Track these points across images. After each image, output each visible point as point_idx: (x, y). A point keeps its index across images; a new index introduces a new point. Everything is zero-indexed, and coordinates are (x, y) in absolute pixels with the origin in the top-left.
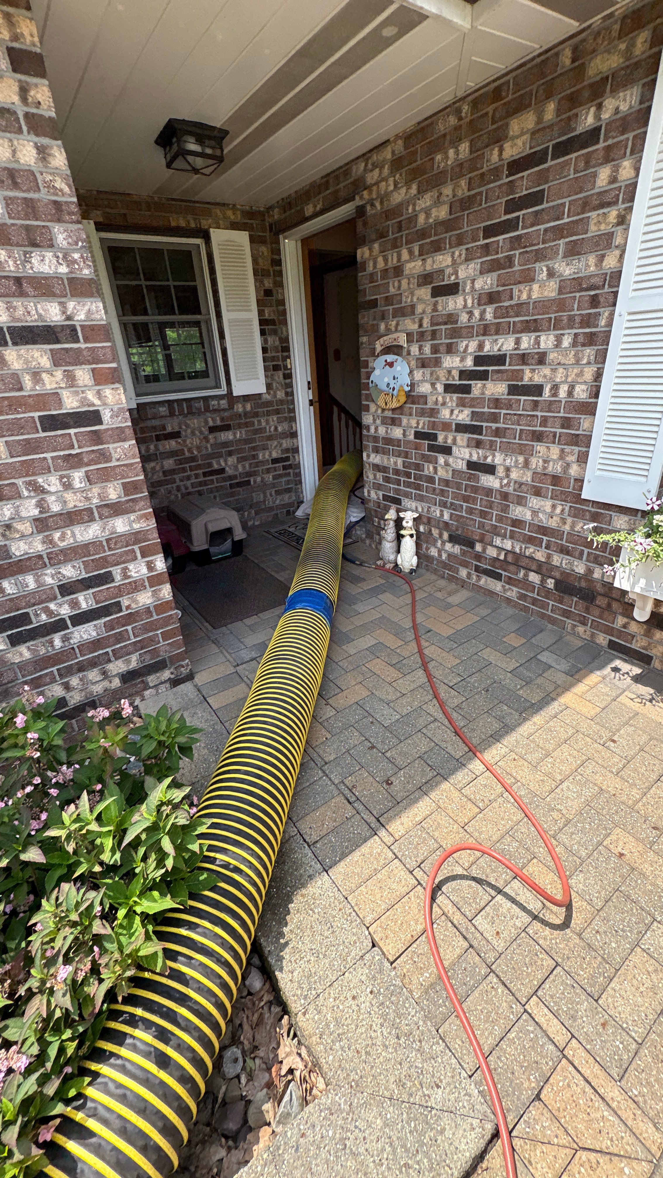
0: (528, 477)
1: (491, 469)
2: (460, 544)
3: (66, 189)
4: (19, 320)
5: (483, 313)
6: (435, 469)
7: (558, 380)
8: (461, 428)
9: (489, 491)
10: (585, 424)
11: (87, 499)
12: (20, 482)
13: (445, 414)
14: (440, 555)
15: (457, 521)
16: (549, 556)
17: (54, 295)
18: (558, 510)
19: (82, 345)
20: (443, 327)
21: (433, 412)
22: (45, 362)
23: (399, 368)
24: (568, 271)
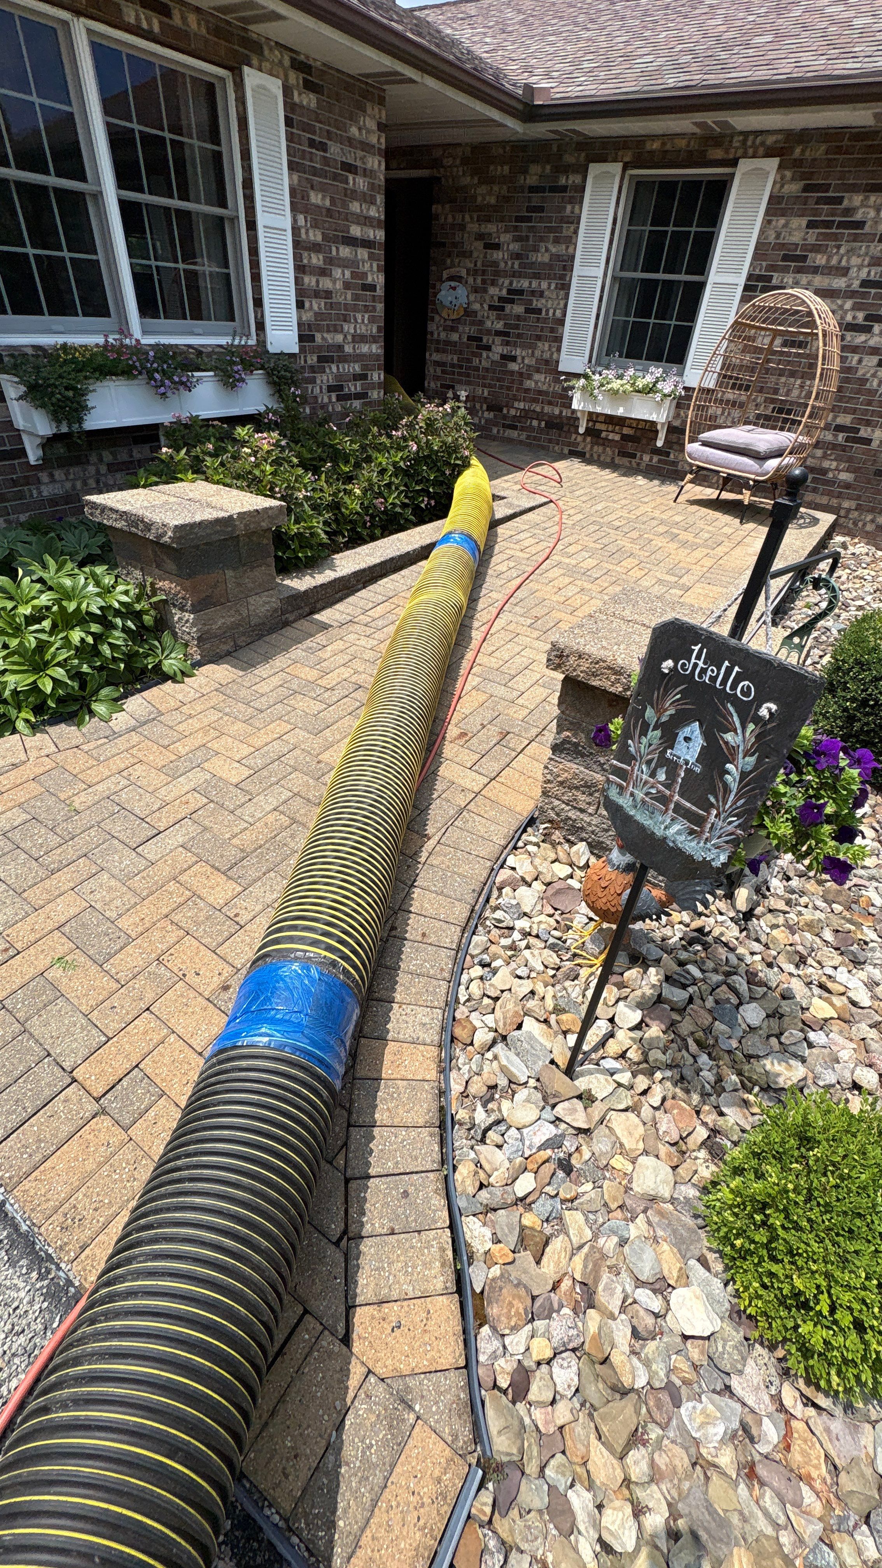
0: (533, 362)
1: (513, 359)
2: (493, 411)
3: (382, 179)
4: (363, 236)
5: (513, 264)
6: (480, 361)
7: (548, 306)
8: (498, 333)
9: (512, 373)
10: (560, 331)
11: (367, 330)
12: (352, 314)
13: (488, 324)
14: (480, 421)
15: (493, 396)
16: (543, 408)
17: (373, 226)
18: (547, 379)
19: (376, 253)
20: (489, 268)
21: (481, 323)
23: (459, 291)
24: (554, 250)
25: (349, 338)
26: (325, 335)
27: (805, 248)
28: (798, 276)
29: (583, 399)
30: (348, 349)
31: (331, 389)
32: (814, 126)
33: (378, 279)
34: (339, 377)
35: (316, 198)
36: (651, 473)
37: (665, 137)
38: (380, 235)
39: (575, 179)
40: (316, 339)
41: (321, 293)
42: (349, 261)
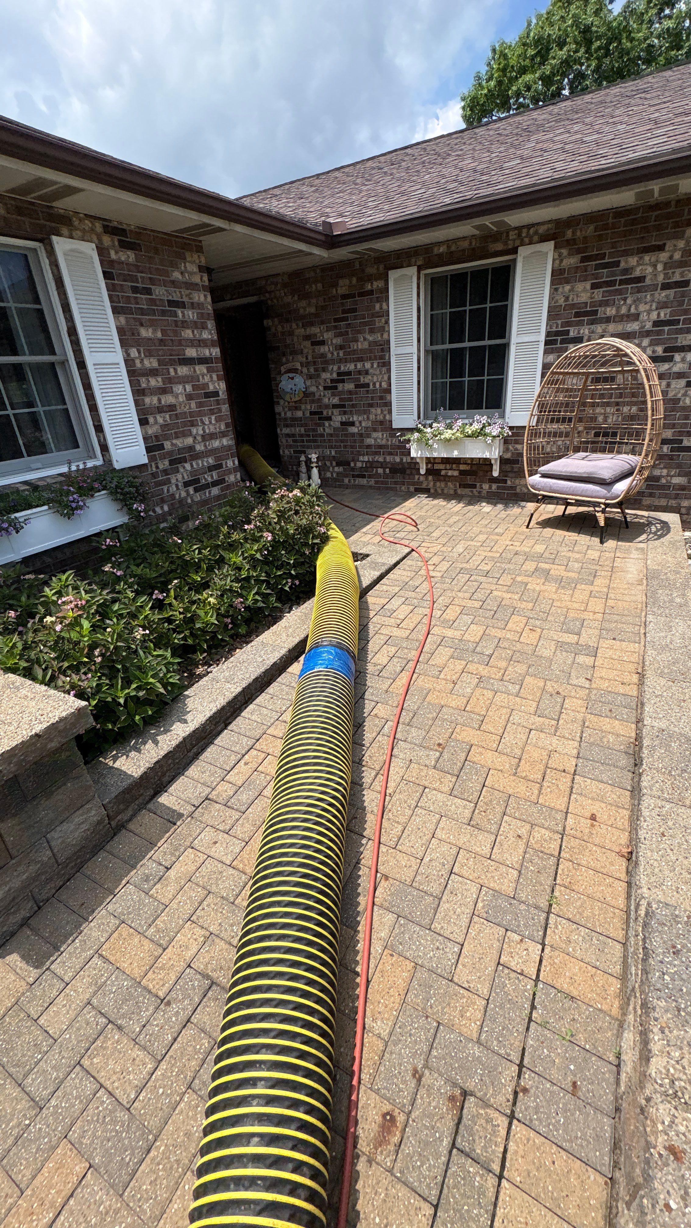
0: (370, 424)
1: (352, 424)
2: (342, 466)
4: (199, 355)
5: (338, 354)
6: (324, 429)
7: (375, 381)
8: (335, 406)
9: (353, 435)
10: (388, 398)
11: (216, 428)
12: (198, 419)
13: (326, 400)
14: (332, 475)
15: (339, 454)
16: (385, 458)
17: (207, 346)
18: (385, 436)
19: (214, 366)
20: (319, 360)
21: (319, 400)
22: (205, 371)
23: (297, 380)
24: (371, 339)
25: (199, 438)
26: (174, 441)
27: (593, 304)
28: (593, 327)
29: (419, 448)
30: (199, 448)
31: (186, 484)
32: (581, 213)
33: (221, 387)
34: (193, 472)
35: (145, 333)
36: (493, 498)
37: (448, 242)
38: (216, 352)
39: (378, 284)
40: (165, 446)
41: (165, 408)
42: (188, 377)
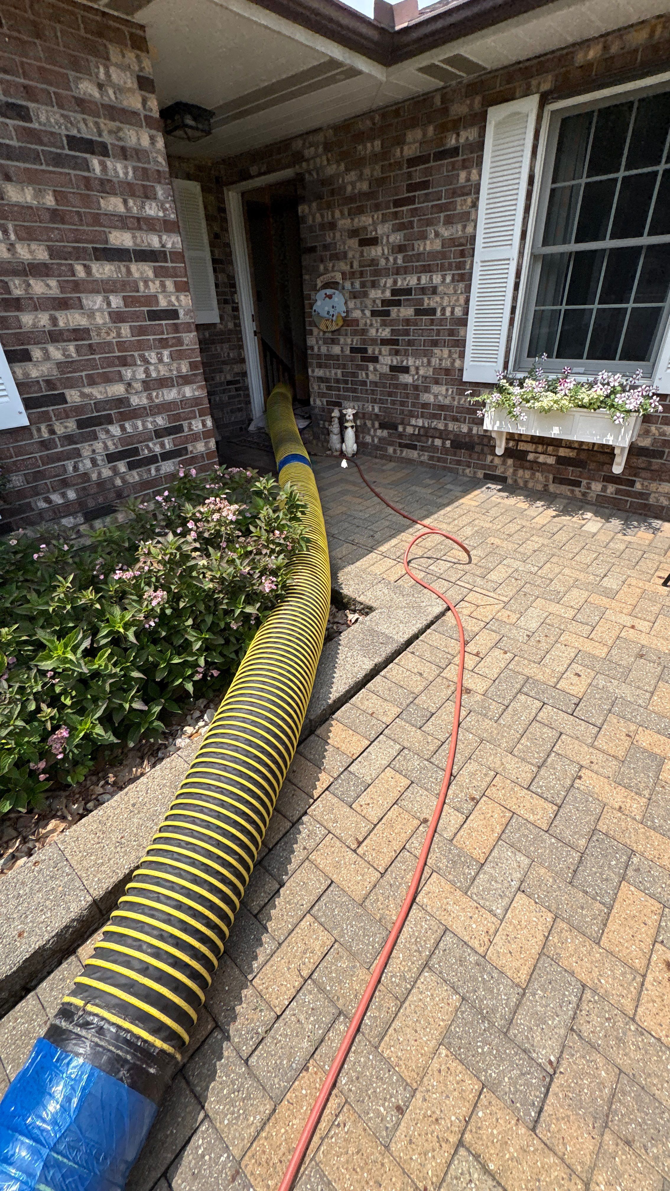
0: (430, 372)
1: (406, 370)
2: (387, 429)
3: (164, 163)
4: (138, 245)
5: (395, 259)
6: (367, 374)
7: (445, 304)
8: (385, 342)
9: (406, 385)
10: (462, 333)
11: (171, 370)
12: (136, 354)
13: (373, 332)
14: (373, 441)
15: (385, 412)
16: (446, 425)
17: (155, 230)
18: (450, 392)
19: (170, 264)
20: (368, 268)
21: (364, 332)
22: (151, 274)
23: (336, 299)
24: (446, 234)
25: (138, 386)
26: (87, 390)
29: (498, 417)
30: (138, 400)
31: (112, 458)
33: (184, 302)
34: (125, 439)
35: (19, 195)
36: (606, 508)
39: (469, 135)
40: (69, 399)
41: (66, 334)
42: (114, 282)
